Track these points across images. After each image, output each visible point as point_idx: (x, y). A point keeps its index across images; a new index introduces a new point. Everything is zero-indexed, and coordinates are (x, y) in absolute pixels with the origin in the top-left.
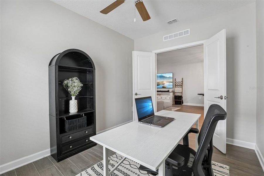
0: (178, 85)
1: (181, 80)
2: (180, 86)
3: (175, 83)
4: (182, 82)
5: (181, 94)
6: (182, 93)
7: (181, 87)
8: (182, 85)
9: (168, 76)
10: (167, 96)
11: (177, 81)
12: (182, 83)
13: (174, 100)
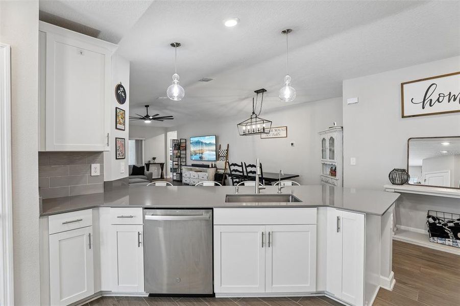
0: (223, 156)
2: (225, 158)
3: (219, 152)
4: (227, 150)
6: (225, 169)
8: (227, 156)
9: (208, 142)
10: (205, 173)
12: (227, 153)
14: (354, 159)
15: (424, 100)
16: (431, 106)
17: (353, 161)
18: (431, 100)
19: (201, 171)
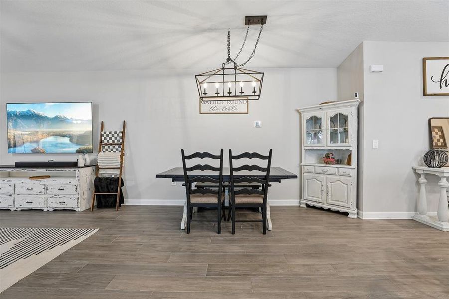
0: (111, 144)
1: (119, 128)
2: (116, 147)
3: (101, 135)
4: (123, 132)
5: (117, 172)
6: (121, 168)
7: (120, 149)
8: (122, 143)
10: (67, 180)
11: (107, 129)
12: (122, 138)
13: (94, 193)
14: (377, 141)
15: (441, 80)
16: (446, 86)
17: (376, 143)
18: (446, 80)
19: (49, 177)
